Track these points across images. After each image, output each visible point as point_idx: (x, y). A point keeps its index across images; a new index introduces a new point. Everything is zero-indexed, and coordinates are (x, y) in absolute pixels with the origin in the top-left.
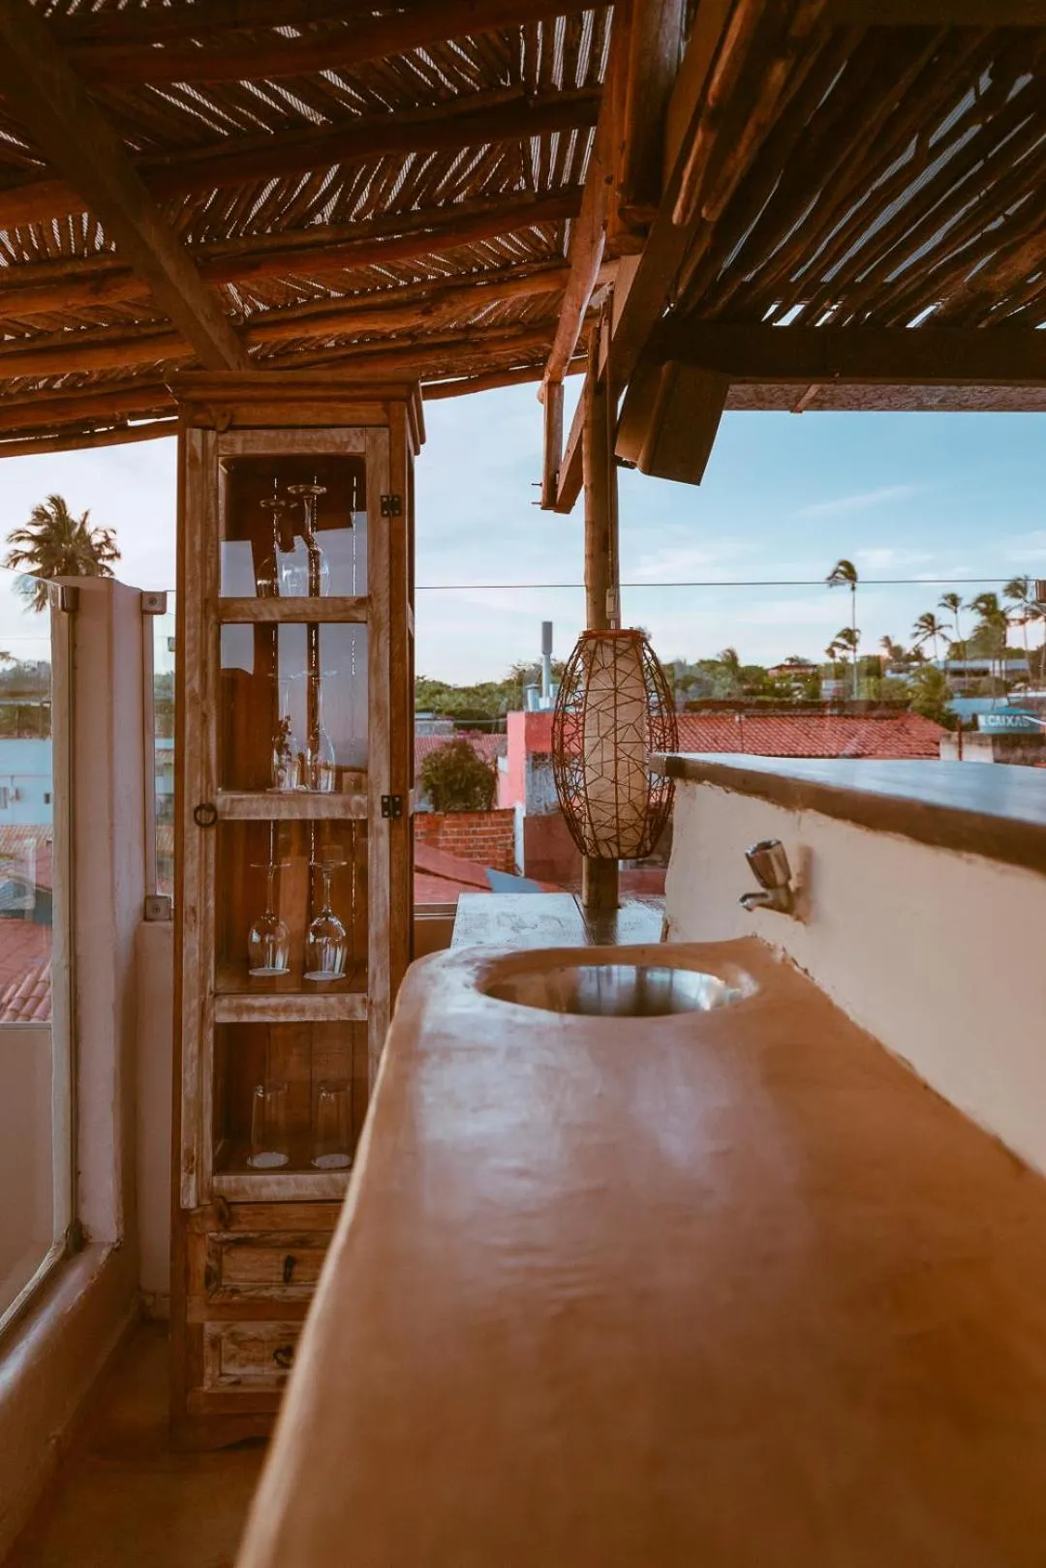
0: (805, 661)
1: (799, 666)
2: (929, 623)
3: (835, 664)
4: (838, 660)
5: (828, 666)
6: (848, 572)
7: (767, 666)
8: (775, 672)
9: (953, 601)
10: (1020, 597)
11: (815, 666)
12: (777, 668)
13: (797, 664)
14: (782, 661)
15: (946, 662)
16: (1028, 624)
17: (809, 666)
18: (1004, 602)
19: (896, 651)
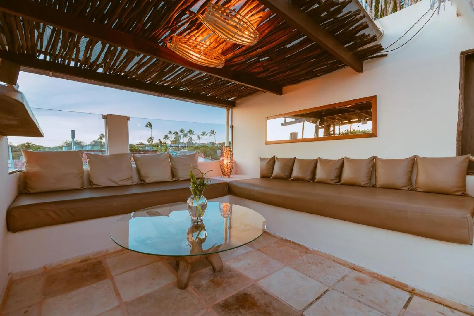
0: (143, 143)
1: (142, 145)
2: (166, 137)
3: (149, 144)
4: (150, 143)
5: (148, 145)
6: (150, 125)
7: (134, 144)
8: (136, 146)
9: (171, 132)
10: (182, 133)
11: (145, 145)
12: (137, 145)
13: (141, 144)
14: (138, 143)
15: (170, 145)
16: (184, 138)
17: (144, 145)
18: (180, 134)
19: (161, 142)
